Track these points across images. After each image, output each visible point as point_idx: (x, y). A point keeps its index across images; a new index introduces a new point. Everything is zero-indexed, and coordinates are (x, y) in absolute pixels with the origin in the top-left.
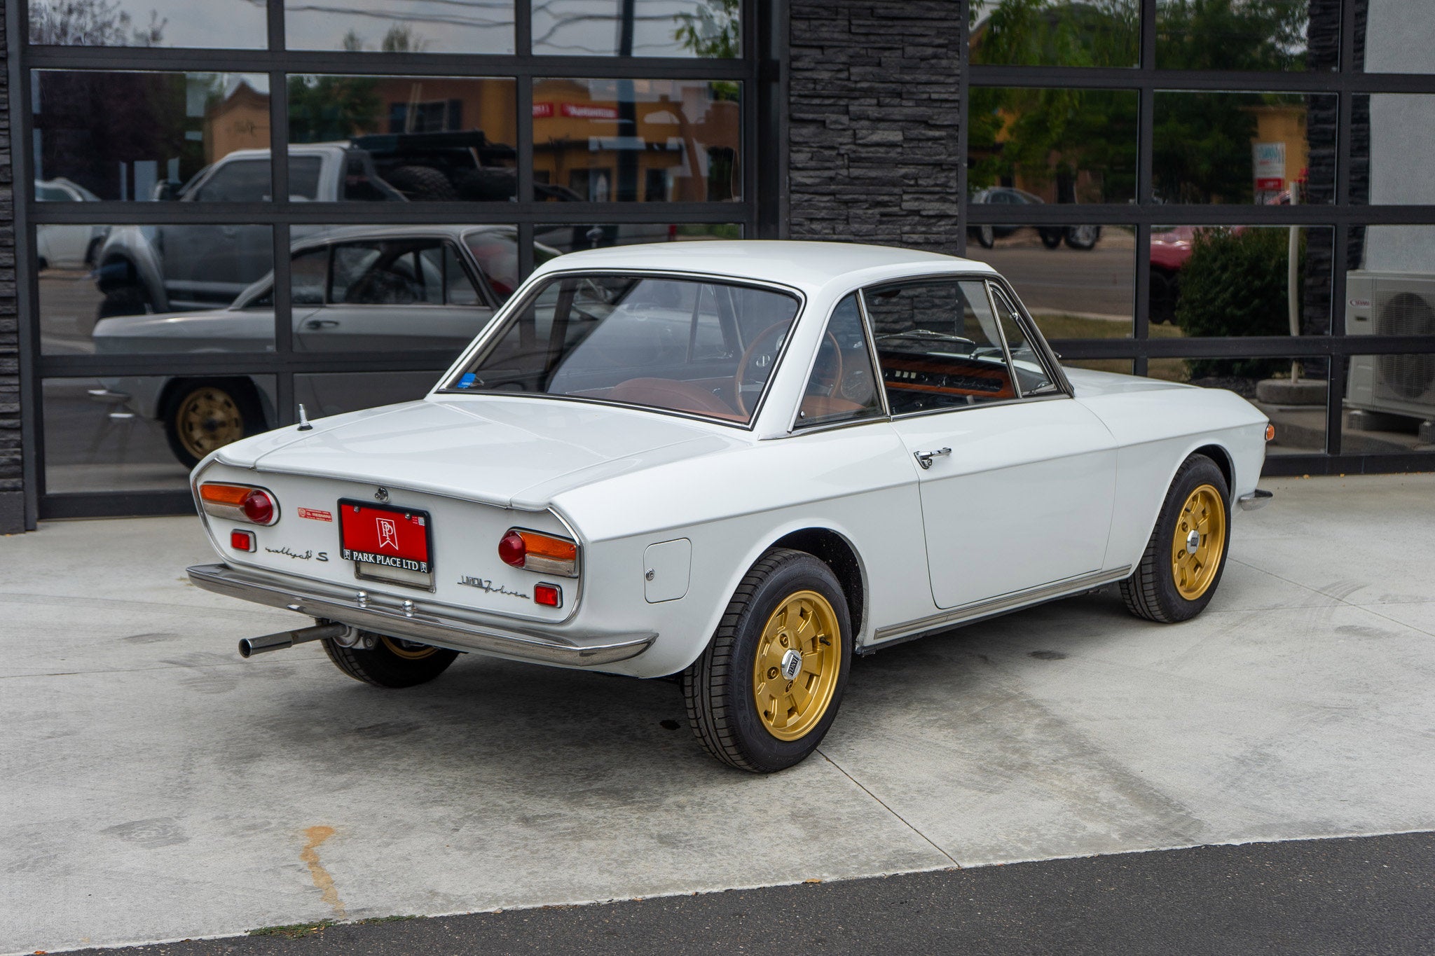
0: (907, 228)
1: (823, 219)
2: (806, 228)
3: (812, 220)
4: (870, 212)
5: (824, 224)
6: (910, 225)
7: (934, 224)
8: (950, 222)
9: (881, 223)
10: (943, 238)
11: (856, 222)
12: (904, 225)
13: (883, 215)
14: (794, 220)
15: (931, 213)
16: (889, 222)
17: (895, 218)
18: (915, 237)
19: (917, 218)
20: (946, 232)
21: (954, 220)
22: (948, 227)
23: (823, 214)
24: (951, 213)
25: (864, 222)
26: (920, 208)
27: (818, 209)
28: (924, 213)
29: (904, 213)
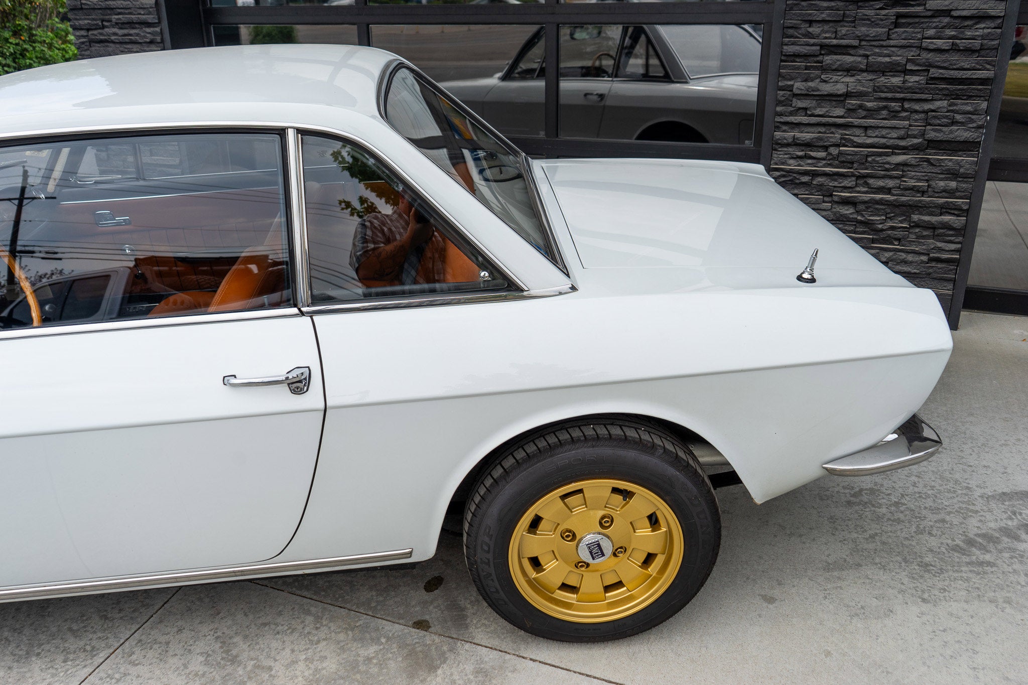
0: (931, 32)
1: (824, 21)
2: (803, 31)
3: (811, 23)
4: (884, 12)
5: (826, 27)
6: (934, 28)
7: (969, 27)
8: (992, 25)
9: (897, 25)
10: (977, 44)
11: (864, 25)
12: (929, 28)
13: (899, 16)
14: (789, 23)
15: (965, 13)
16: (910, 24)
17: (917, 20)
18: (939, 43)
19: (946, 20)
20: (983, 37)
21: (999, 21)
22: (986, 31)
23: (824, 16)
24: (993, 13)
25: (874, 24)
26: (950, 7)
27: (819, 9)
28: (954, 13)
29: (929, 13)
